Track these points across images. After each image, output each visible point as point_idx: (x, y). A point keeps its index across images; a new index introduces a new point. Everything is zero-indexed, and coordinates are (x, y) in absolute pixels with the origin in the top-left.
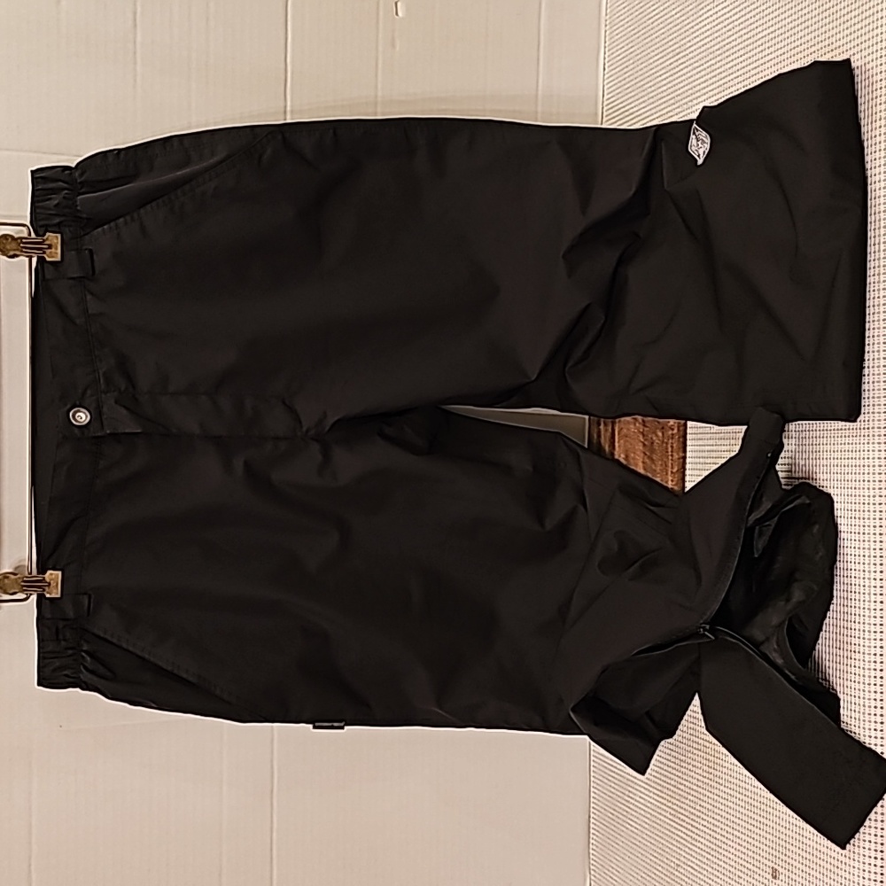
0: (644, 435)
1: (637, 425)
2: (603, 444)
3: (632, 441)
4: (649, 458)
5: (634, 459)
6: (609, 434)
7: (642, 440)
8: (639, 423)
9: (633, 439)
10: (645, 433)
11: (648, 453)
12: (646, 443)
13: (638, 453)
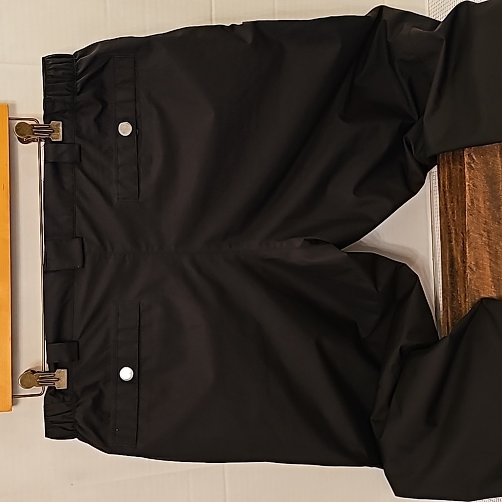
0: (489, 247)
1: (484, 239)
2: (455, 256)
3: (480, 252)
4: (494, 263)
5: (482, 264)
6: (460, 248)
7: (488, 250)
8: (485, 238)
9: (481, 250)
10: (490, 245)
11: (494, 260)
12: (491, 252)
13: (485, 260)
